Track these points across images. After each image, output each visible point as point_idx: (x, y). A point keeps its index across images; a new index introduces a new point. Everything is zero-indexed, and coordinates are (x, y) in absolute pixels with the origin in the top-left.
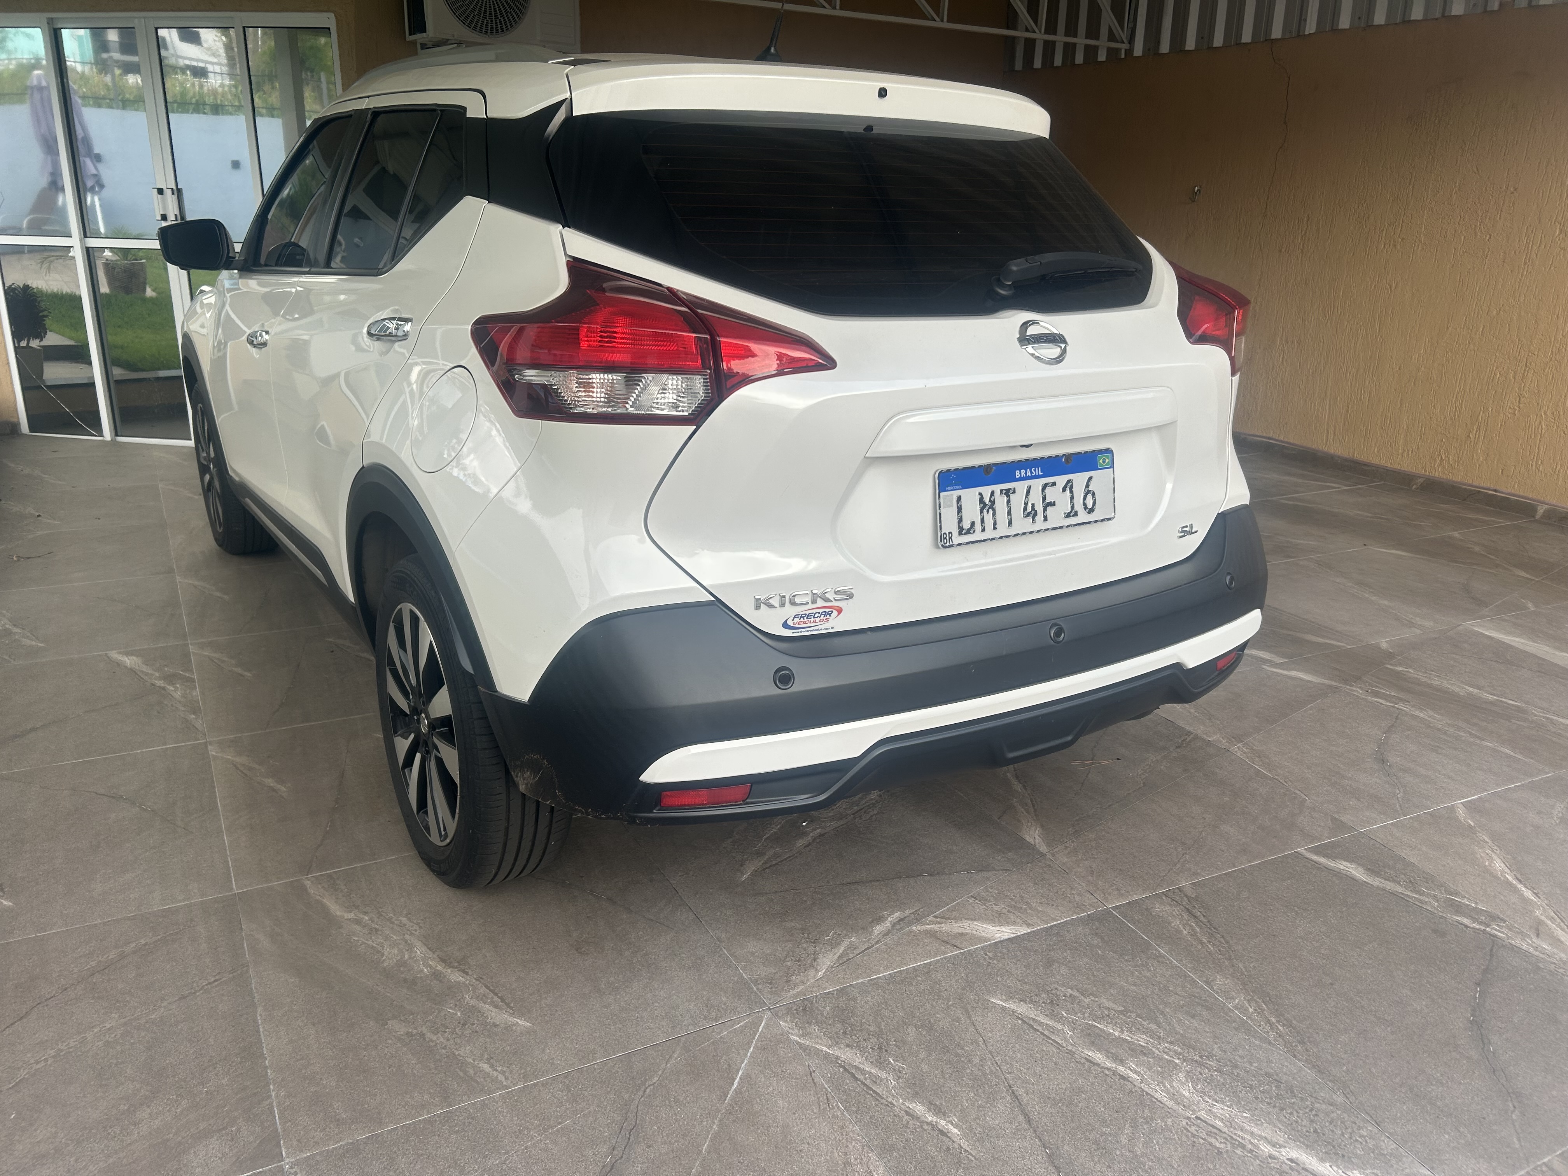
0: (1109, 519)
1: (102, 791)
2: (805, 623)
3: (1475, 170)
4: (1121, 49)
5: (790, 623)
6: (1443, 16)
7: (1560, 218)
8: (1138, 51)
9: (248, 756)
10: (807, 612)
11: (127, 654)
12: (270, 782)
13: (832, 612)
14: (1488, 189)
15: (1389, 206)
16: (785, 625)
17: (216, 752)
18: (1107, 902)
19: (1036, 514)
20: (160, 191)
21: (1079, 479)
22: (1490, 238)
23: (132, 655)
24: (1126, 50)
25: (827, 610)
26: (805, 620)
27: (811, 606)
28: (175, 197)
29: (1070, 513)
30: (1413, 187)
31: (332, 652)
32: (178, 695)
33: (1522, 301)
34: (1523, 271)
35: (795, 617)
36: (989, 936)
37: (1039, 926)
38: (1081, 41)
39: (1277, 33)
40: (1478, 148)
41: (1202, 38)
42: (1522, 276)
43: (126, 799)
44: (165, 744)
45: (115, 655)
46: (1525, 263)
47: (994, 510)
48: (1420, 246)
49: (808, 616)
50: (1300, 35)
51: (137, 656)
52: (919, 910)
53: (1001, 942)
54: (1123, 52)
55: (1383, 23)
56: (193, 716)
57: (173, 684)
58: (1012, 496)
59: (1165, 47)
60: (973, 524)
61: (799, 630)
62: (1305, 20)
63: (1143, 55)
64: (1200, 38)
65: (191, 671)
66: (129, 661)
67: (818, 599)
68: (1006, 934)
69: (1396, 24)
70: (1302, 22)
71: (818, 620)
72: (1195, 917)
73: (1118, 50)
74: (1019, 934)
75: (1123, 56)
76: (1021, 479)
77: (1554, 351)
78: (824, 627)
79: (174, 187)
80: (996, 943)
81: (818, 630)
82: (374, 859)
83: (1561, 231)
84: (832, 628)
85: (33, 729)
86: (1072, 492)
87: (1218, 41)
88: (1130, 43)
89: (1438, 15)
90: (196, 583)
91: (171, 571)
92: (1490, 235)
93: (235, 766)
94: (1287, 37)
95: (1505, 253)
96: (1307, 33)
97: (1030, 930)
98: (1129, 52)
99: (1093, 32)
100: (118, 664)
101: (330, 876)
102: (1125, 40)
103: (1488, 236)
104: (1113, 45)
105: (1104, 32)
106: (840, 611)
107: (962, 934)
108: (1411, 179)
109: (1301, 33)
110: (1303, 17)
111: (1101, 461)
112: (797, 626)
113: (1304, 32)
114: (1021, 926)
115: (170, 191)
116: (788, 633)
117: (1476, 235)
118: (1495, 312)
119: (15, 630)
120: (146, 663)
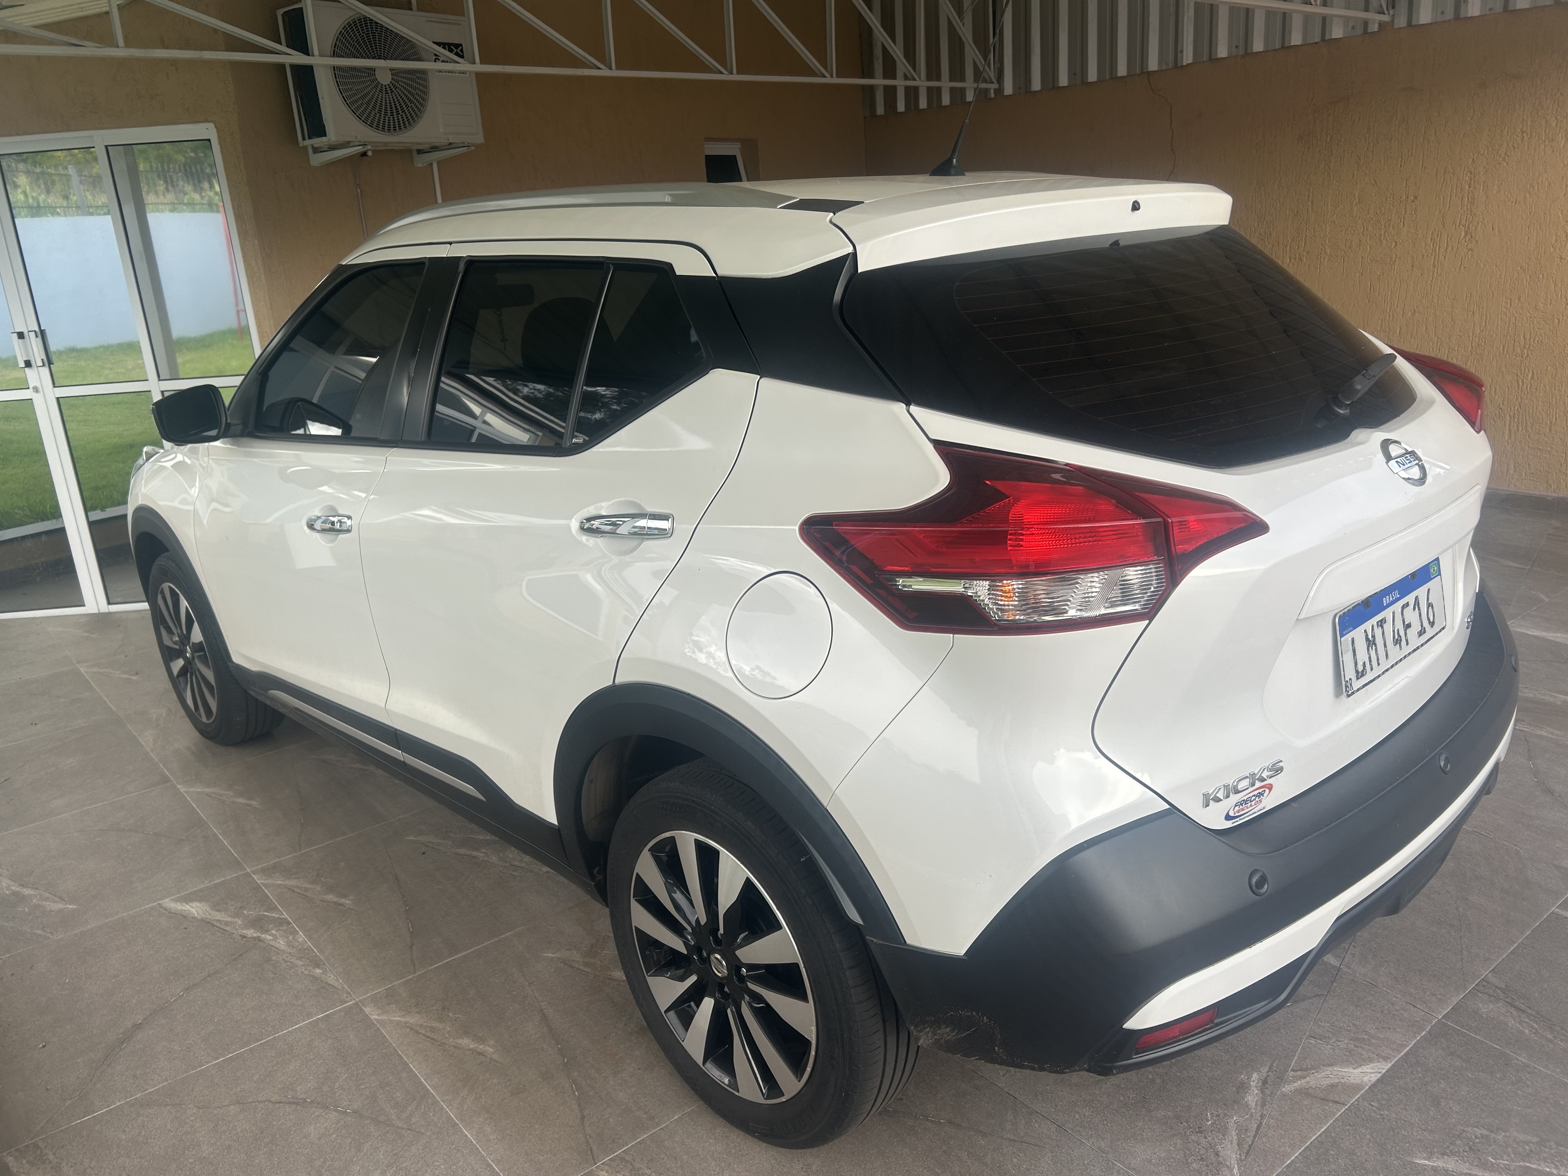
0: (1443, 628)
1: (276, 1098)
2: (1243, 810)
3: (1373, 182)
4: (990, 89)
5: (1231, 814)
6: (1323, 39)
7: (1464, 222)
8: (1008, 89)
9: (418, 1012)
10: (1245, 798)
11: (187, 899)
12: (466, 1042)
13: (1265, 791)
14: (1388, 199)
15: (1290, 222)
16: (1228, 817)
17: (378, 1015)
18: (1433, 1012)
19: (1401, 640)
20: (21, 335)
21: (1421, 592)
22: (1396, 245)
23: (192, 900)
24: (995, 90)
25: (1260, 791)
26: (1244, 806)
27: (1251, 789)
28: (40, 339)
29: (1421, 631)
30: (1312, 202)
31: (424, 853)
32: (281, 944)
33: (1436, 301)
34: (1433, 274)
35: (1236, 806)
36: (1358, 1081)
37: (1395, 1057)
38: (946, 84)
39: (1153, 65)
40: (1374, 161)
41: (1075, 74)
42: (1433, 278)
43: (312, 1102)
44: (309, 1015)
45: (169, 903)
46: (1434, 266)
47: (1376, 645)
48: (1327, 257)
49: (1246, 802)
50: (1177, 66)
51: (200, 901)
52: (1272, 1065)
53: (1374, 1085)
54: (992, 91)
55: (1261, 50)
56: (318, 971)
57: (267, 931)
58: (1385, 626)
59: (1036, 85)
60: (1364, 664)
61: (1238, 819)
62: (1182, 51)
63: (1014, 94)
64: (1072, 74)
65: (275, 909)
66: (195, 909)
67: (1257, 781)
68: (1372, 1075)
69: (1275, 50)
70: (1179, 55)
71: (1253, 803)
72: (1523, 1011)
73: (986, 91)
74: (1384, 1071)
75: (993, 96)
76: (1389, 605)
77: (1473, 345)
78: (1256, 810)
79: (37, 329)
80: (1370, 1088)
81: (1254, 813)
82: (658, 1124)
83: (1466, 233)
84: (1264, 808)
85: (137, 1027)
86: (1419, 609)
87: (1092, 75)
88: (998, 82)
89: (1317, 39)
90: (207, 790)
91: (166, 780)
92: (1396, 242)
93: (412, 1029)
94: (1163, 68)
95: (1412, 257)
96: (1185, 64)
97: (1390, 1065)
98: (999, 91)
99: (957, 74)
100: (185, 917)
101: (622, 1159)
102: (994, 80)
103: (1394, 244)
104: (983, 86)
105: (969, 72)
106: (1270, 787)
107: (1332, 1086)
108: (1309, 196)
109: (1179, 64)
110: (1179, 50)
111: (1432, 571)
112: (1237, 814)
113: (1182, 61)
114: (1378, 1062)
115: (32, 335)
116: (1229, 824)
117: (1381, 243)
118: (1410, 314)
119: (27, 892)
120: (215, 907)
